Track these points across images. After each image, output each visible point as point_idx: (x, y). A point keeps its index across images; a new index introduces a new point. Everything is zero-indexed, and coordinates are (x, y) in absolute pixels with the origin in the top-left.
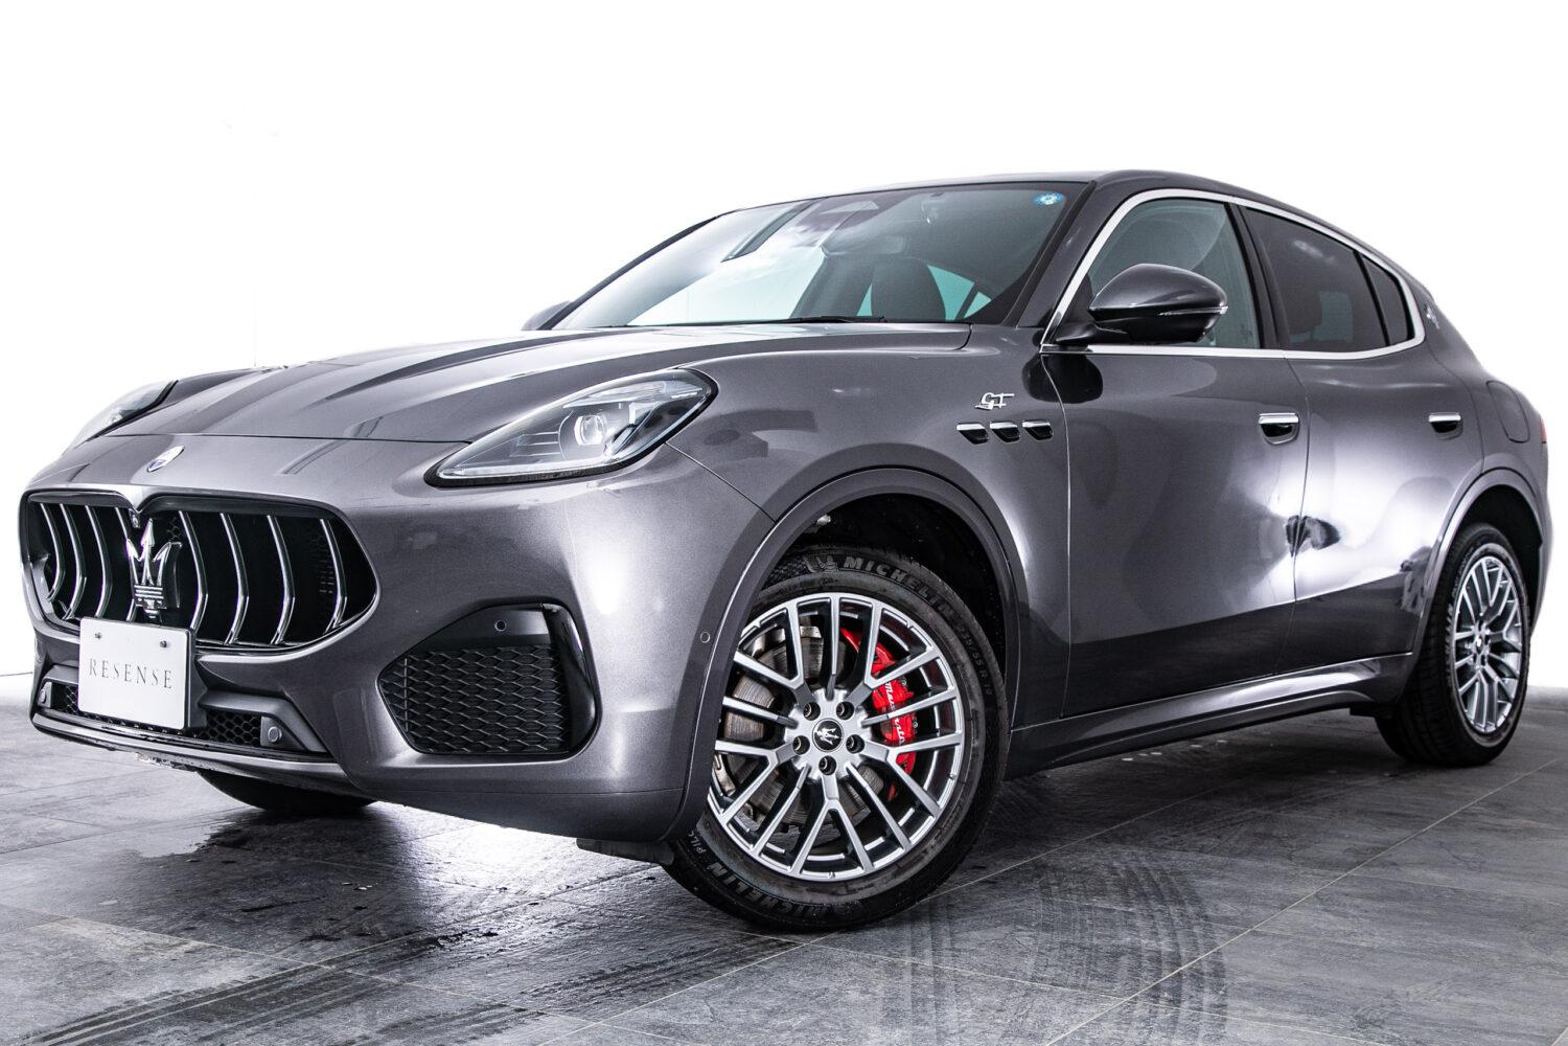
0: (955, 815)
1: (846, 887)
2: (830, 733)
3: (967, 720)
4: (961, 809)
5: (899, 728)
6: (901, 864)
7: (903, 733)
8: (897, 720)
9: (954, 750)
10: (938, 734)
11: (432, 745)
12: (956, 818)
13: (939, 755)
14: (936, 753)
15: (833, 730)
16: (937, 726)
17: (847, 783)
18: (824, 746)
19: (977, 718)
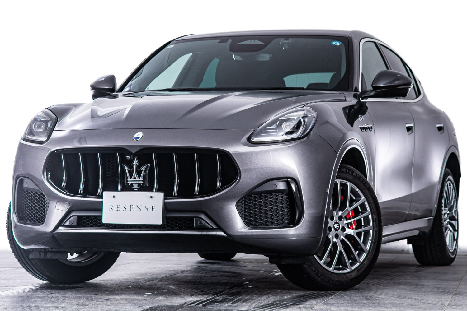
0: (371, 253)
1: (345, 275)
2: (337, 225)
3: (373, 221)
4: (373, 251)
5: (353, 225)
6: (359, 268)
7: (354, 226)
8: (353, 222)
9: (370, 232)
10: (363, 227)
11: (251, 224)
12: (372, 253)
13: (364, 233)
14: (363, 233)
15: (338, 225)
16: (363, 224)
17: (343, 242)
18: (336, 230)
19: (376, 221)
